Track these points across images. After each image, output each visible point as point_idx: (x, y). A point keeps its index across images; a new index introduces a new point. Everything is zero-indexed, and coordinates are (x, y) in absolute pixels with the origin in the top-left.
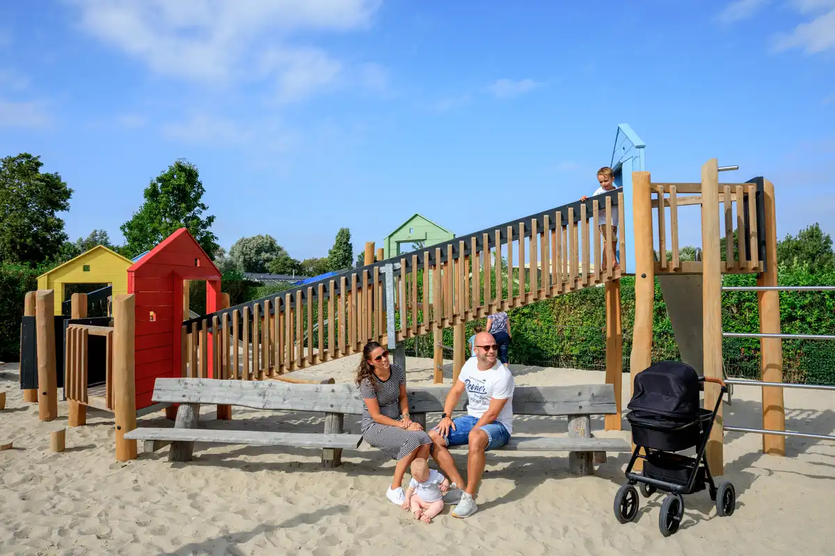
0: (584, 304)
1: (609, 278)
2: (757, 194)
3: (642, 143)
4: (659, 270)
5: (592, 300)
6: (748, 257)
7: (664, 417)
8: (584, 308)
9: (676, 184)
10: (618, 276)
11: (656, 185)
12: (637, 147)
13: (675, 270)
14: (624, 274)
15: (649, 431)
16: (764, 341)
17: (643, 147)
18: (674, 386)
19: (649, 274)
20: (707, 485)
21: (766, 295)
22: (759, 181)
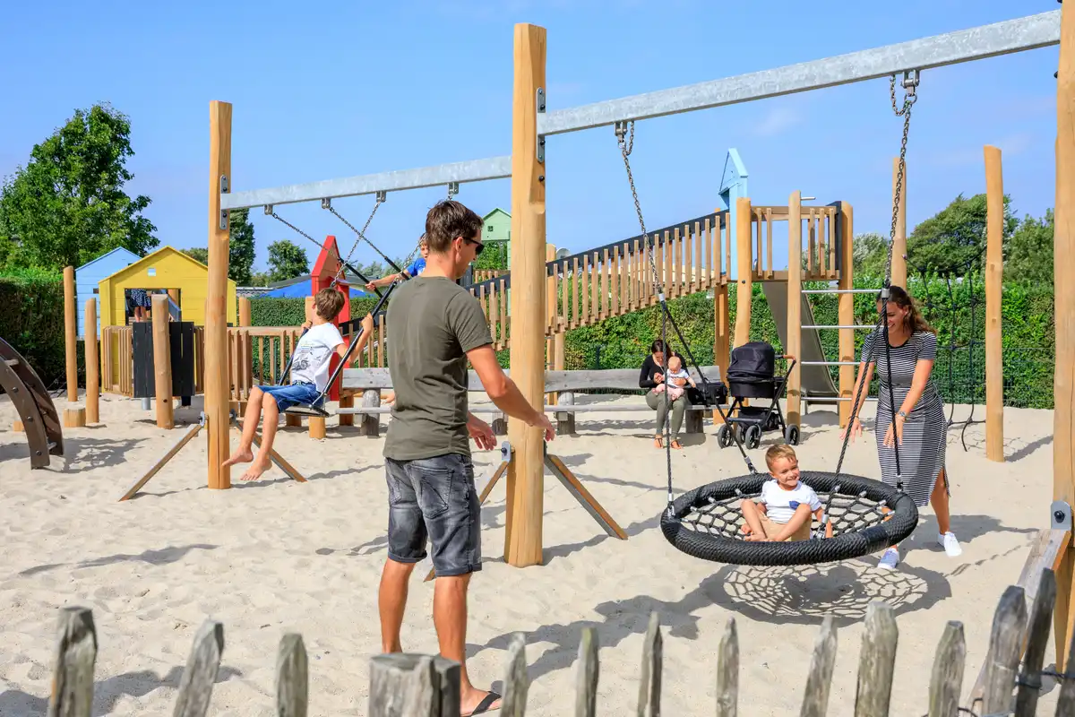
0: (693, 320)
1: (717, 284)
2: (836, 216)
3: (745, 174)
4: (756, 277)
5: (702, 315)
6: (828, 267)
7: (750, 375)
8: (693, 324)
9: (772, 208)
10: (724, 283)
11: (755, 208)
12: (742, 177)
13: (769, 277)
14: (729, 281)
15: (741, 385)
16: (841, 332)
17: (746, 177)
18: (756, 354)
19: (748, 280)
20: (781, 427)
21: (844, 297)
22: (838, 204)
